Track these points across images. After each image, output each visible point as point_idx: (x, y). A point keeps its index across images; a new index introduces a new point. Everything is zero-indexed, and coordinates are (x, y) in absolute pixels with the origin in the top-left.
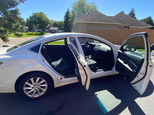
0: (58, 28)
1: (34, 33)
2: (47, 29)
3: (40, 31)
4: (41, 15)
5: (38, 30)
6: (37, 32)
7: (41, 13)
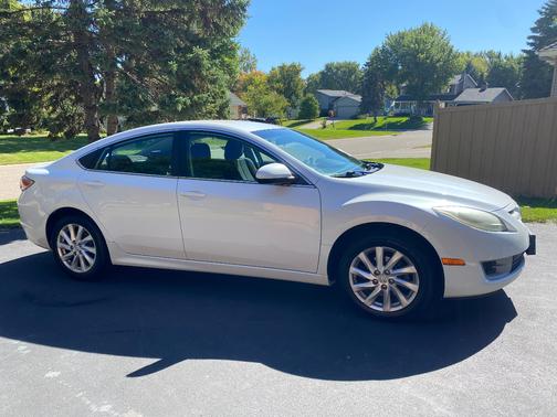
0: (501, 89)
1: (381, 121)
2: (443, 98)
3: (407, 111)
4: (424, 36)
5: (404, 106)
6: (397, 115)
7: (424, 29)
